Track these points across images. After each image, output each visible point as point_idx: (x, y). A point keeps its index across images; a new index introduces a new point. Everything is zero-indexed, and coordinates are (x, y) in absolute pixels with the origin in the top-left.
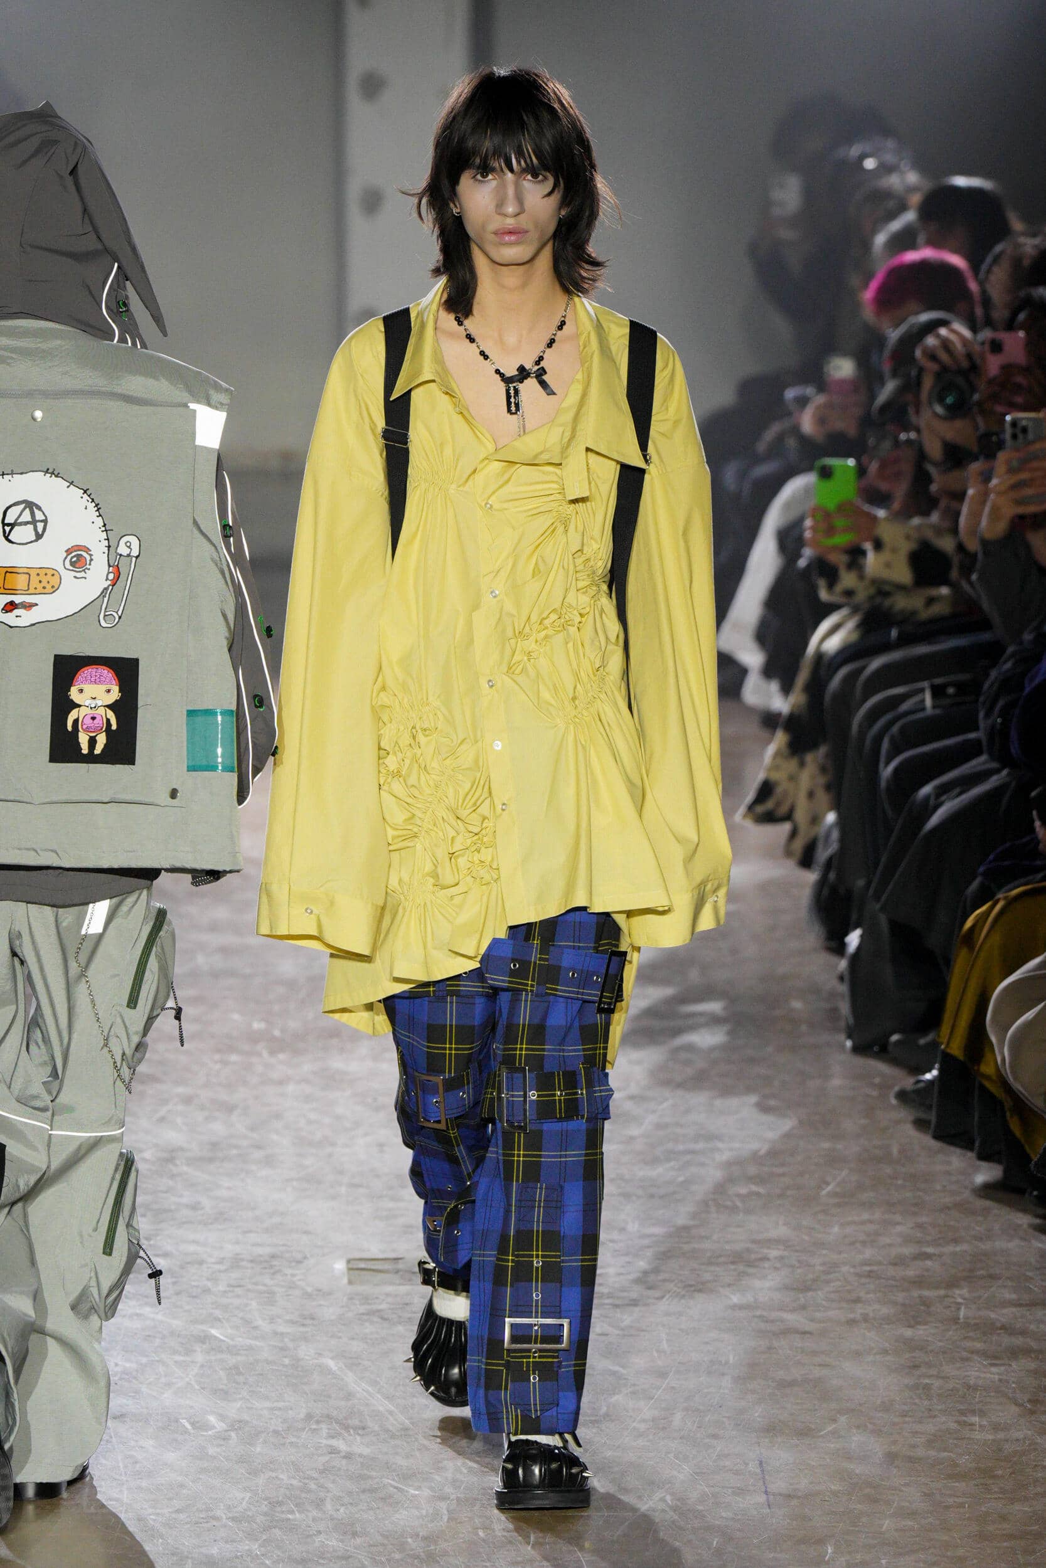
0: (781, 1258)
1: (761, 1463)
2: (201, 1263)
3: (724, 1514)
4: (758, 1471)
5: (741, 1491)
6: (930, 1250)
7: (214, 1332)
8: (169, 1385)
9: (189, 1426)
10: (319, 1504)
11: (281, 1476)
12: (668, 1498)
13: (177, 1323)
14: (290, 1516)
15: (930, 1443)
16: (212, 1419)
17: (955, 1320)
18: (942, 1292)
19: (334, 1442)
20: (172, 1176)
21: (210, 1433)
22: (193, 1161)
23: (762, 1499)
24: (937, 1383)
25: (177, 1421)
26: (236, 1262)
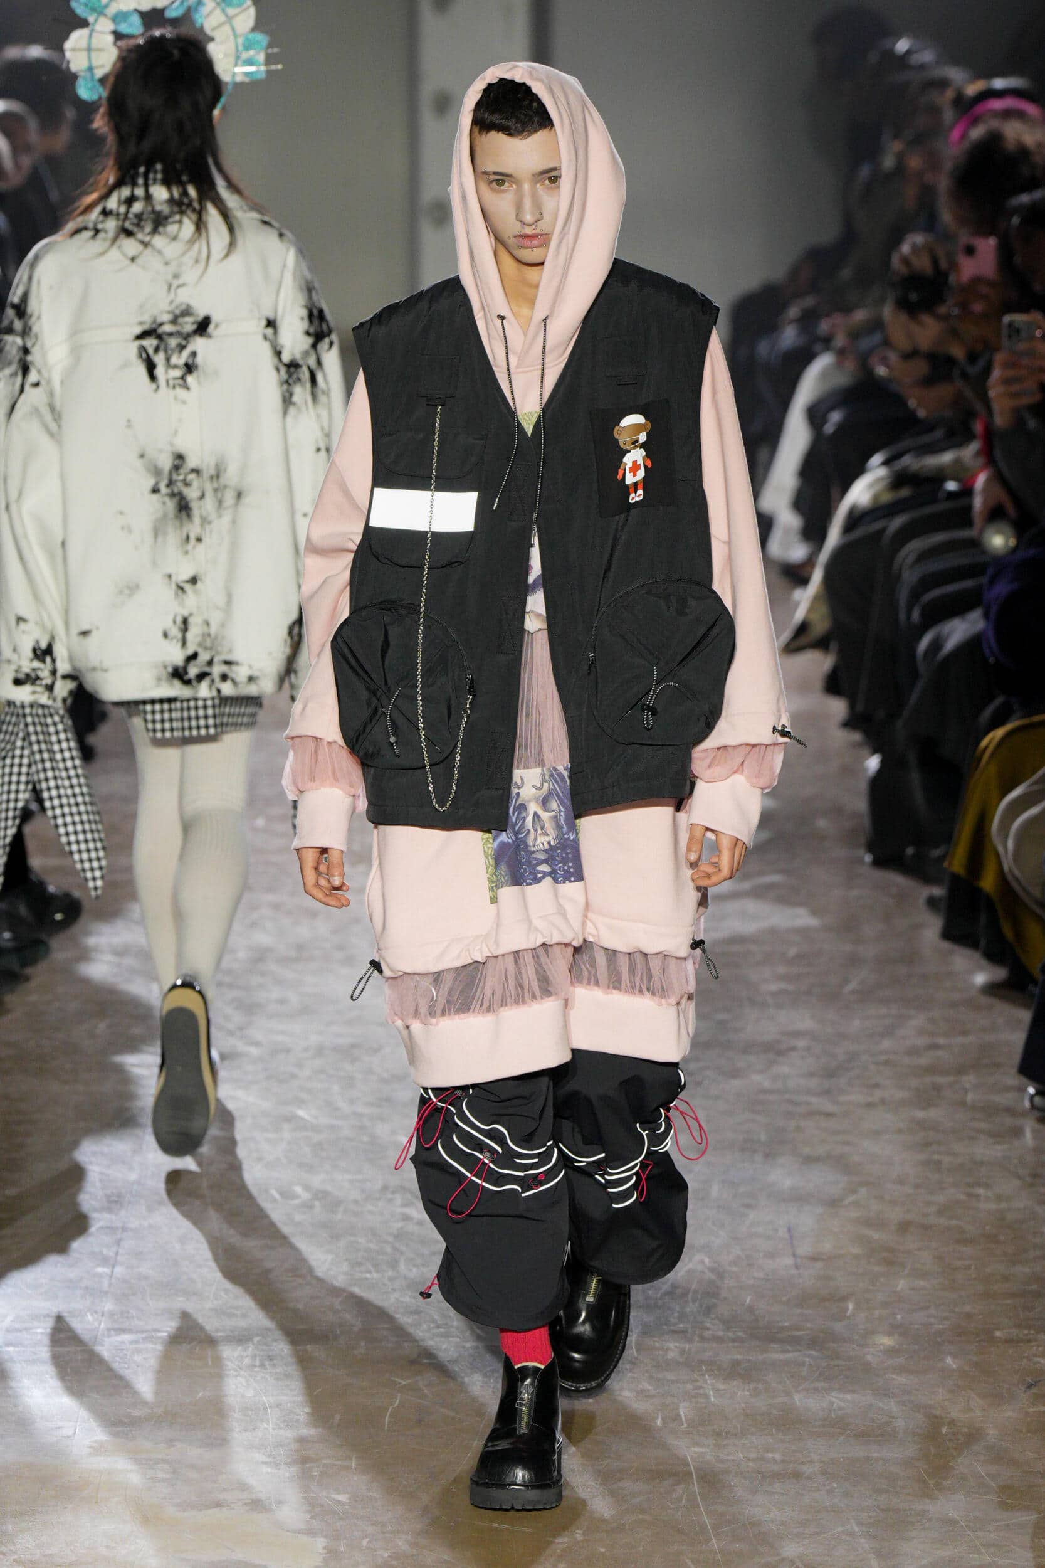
0: (808, 1049)
1: (789, 1230)
2: (288, 1051)
3: (756, 1275)
4: (787, 1236)
5: (771, 1255)
6: (941, 1041)
7: (301, 1113)
8: (260, 1159)
9: (277, 1196)
10: (393, 1264)
11: (360, 1240)
12: (707, 1260)
13: (266, 1105)
14: (368, 1276)
15: (940, 1213)
16: (298, 1190)
17: (963, 1103)
18: (951, 1079)
19: (407, 1211)
20: (263, 974)
21: (296, 1202)
22: (284, 961)
23: (789, 1261)
24: (946, 1160)
25: (266, 1191)
26: (320, 1051)
